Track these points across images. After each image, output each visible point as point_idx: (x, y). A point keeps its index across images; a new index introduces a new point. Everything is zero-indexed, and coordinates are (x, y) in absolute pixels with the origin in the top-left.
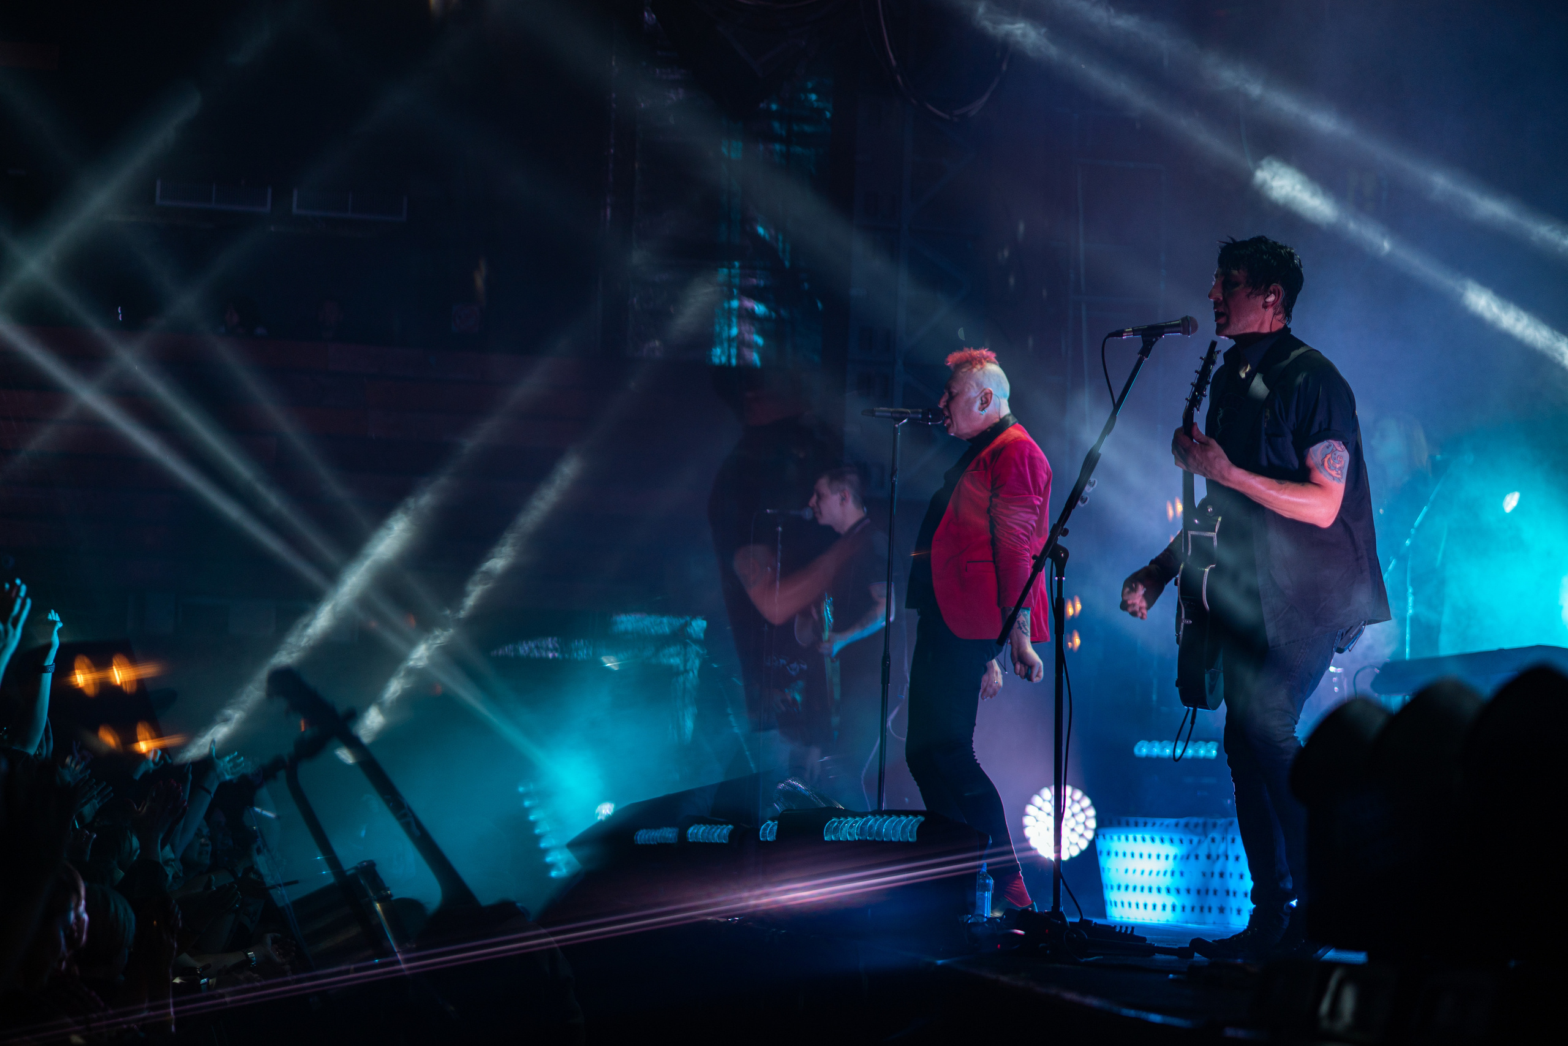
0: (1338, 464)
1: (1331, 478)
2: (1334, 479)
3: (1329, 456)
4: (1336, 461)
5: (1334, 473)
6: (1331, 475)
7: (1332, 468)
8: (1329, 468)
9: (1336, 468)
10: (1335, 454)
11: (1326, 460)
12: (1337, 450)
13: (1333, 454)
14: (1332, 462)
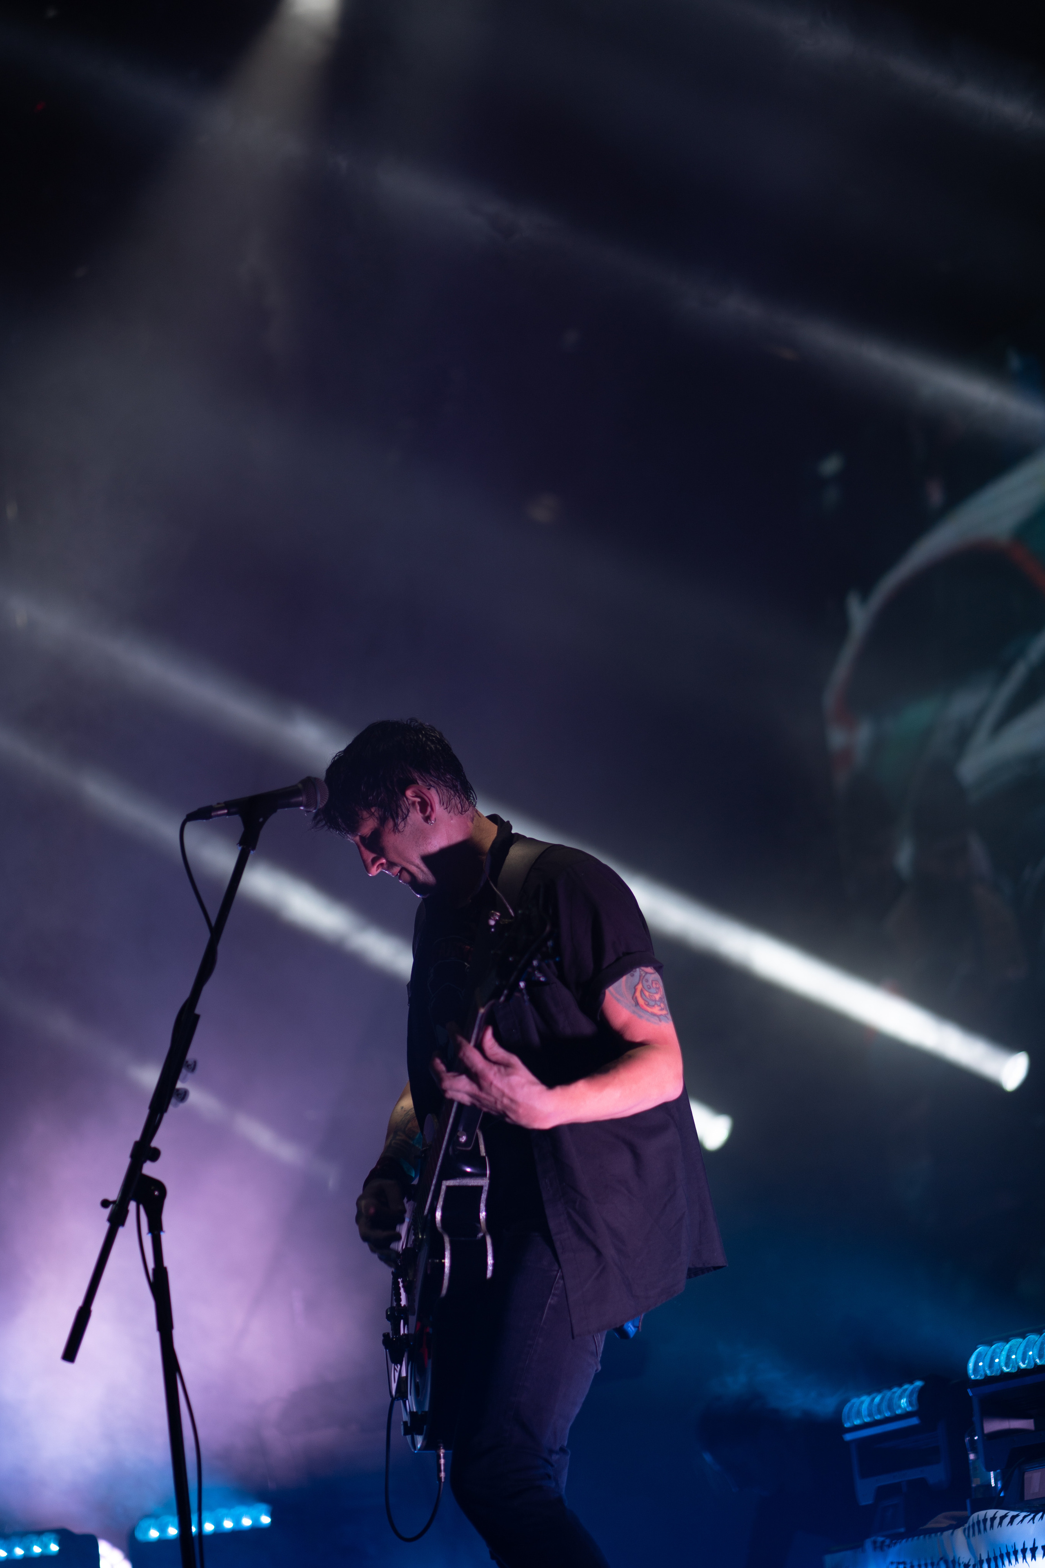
0: (657, 993)
1: (655, 1019)
2: (660, 1021)
3: (640, 987)
4: (653, 990)
5: (656, 1010)
6: (654, 1015)
7: (652, 1003)
8: (648, 1005)
9: (655, 1001)
10: (647, 981)
11: (638, 994)
12: (646, 973)
13: (644, 982)
14: (647, 994)
